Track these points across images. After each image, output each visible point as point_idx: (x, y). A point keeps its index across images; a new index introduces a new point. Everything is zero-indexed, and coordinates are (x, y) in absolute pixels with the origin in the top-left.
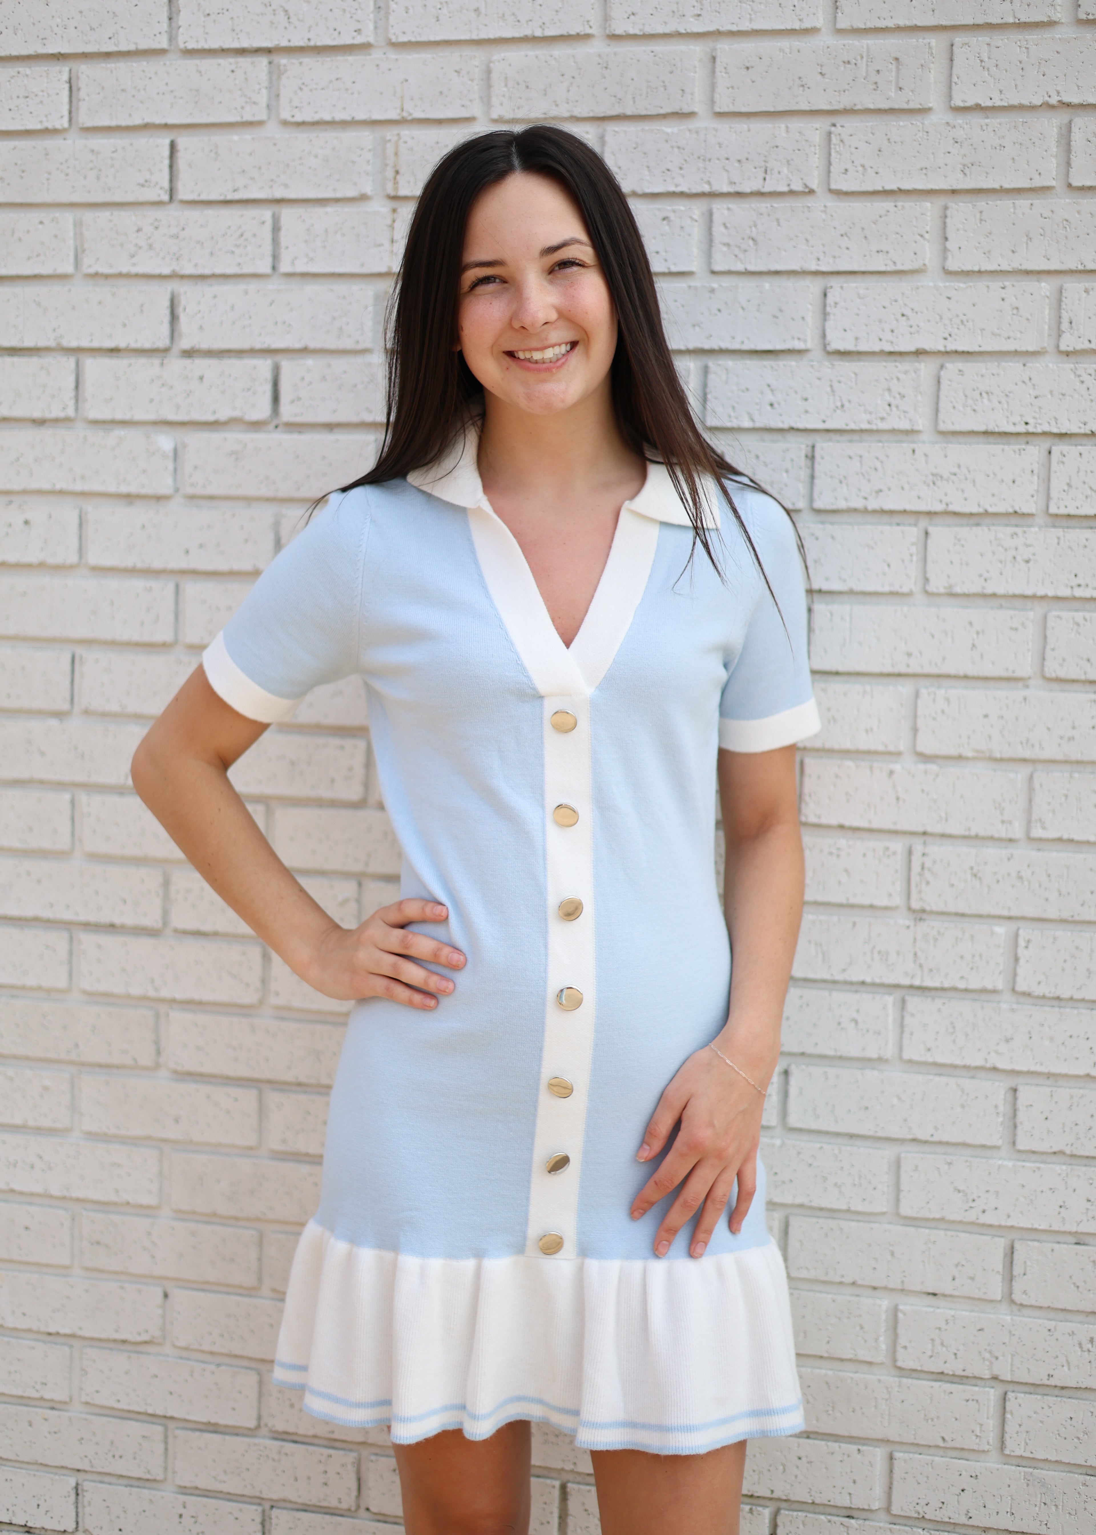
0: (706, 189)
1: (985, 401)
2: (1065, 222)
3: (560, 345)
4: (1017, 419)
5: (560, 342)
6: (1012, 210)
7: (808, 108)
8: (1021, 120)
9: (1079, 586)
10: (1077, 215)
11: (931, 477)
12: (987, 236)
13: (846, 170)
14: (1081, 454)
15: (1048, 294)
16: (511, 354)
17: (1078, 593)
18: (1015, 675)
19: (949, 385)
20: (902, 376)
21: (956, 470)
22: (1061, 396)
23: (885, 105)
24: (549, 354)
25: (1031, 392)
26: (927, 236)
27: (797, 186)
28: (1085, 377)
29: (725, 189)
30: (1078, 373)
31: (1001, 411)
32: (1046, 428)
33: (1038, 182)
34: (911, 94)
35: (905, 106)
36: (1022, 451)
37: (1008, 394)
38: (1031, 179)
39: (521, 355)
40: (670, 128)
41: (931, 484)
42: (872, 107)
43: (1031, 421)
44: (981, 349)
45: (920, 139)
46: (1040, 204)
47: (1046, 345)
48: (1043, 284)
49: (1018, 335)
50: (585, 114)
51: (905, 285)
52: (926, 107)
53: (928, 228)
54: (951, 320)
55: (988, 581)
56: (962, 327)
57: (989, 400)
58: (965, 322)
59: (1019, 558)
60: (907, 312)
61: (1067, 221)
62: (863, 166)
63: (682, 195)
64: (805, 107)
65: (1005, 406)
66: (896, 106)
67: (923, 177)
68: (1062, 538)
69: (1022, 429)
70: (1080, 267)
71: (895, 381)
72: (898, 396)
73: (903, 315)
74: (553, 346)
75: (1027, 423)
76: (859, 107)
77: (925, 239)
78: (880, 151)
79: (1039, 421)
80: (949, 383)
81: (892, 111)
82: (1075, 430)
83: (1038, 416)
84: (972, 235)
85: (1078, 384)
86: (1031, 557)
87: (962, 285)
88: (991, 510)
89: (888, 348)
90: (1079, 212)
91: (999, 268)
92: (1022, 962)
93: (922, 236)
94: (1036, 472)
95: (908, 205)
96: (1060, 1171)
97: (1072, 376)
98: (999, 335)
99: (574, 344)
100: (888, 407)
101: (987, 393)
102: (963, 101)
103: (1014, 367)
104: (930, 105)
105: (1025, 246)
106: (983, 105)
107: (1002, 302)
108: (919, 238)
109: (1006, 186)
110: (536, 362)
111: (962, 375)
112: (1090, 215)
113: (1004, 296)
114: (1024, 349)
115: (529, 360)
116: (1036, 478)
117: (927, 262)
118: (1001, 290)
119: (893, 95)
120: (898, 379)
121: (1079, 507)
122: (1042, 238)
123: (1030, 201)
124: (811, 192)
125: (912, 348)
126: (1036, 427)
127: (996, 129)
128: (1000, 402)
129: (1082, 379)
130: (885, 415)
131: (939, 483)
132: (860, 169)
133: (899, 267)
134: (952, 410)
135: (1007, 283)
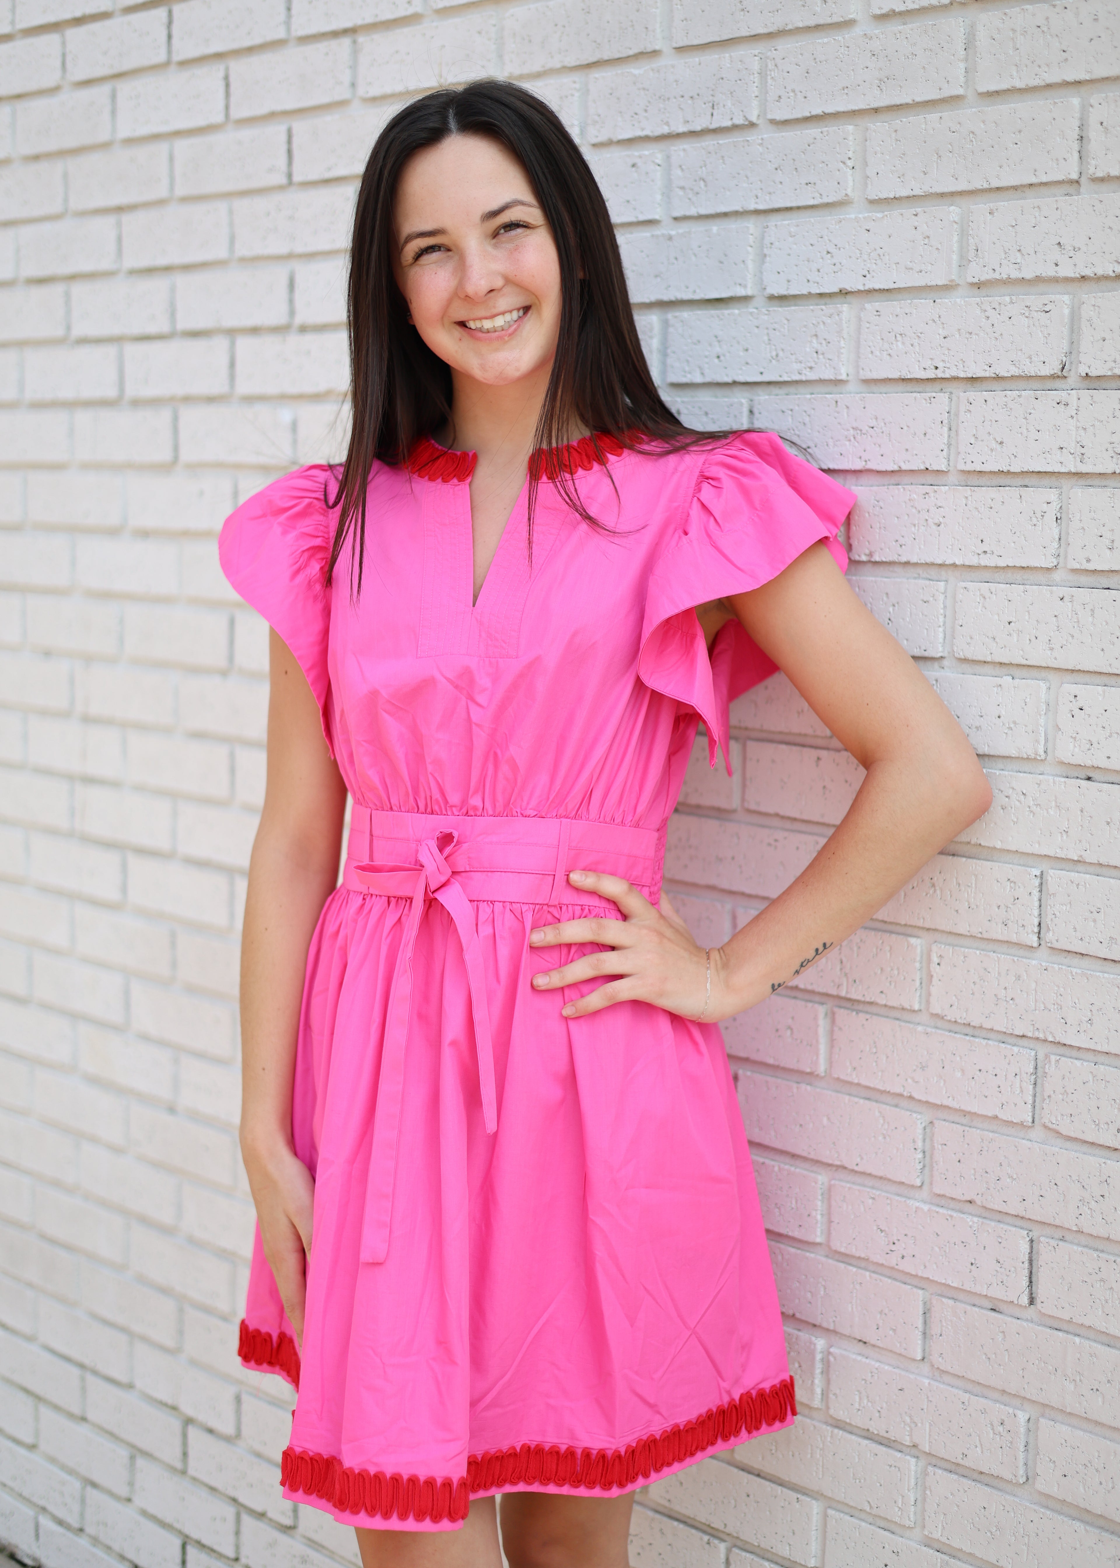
0: (666, 130)
1: (899, 344)
2: (971, 135)
3: (511, 311)
4: (928, 364)
5: (510, 309)
6: (923, 126)
7: (748, 34)
8: (930, 23)
9: (985, 552)
10: (982, 126)
11: (852, 431)
12: (901, 157)
13: (780, 97)
14: (986, 401)
15: (956, 219)
16: (462, 324)
17: (985, 561)
18: (926, 654)
19: (868, 328)
20: (828, 321)
21: (873, 423)
22: (968, 335)
23: (812, 23)
24: (499, 322)
25: (941, 331)
26: (850, 163)
27: (739, 121)
28: (990, 313)
29: (682, 129)
30: (984, 307)
31: (913, 355)
32: (953, 372)
33: (947, 92)
34: (834, 6)
35: (829, 21)
36: (932, 399)
37: (919, 334)
38: (940, 89)
39: (472, 325)
40: (636, 70)
41: (852, 439)
42: (801, 25)
43: (940, 365)
44: (895, 286)
45: (841, 56)
46: (948, 115)
47: (953, 277)
48: (952, 208)
49: (929, 268)
50: (573, 64)
51: (829, 219)
52: (847, 19)
53: (850, 154)
54: (869, 255)
55: (903, 547)
56: (879, 262)
57: (903, 343)
58: (882, 257)
59: (930, 521)
60: (832, 249)
61: (973, 133)
62: (793, 91)
63: (647, 139)
64: (745, 33)
65: (917, 348)
66: (822, 22)
67: (845, 97)
68: (970, 498)
69: (931, 374)
70: (986, 186)
71: (822, 326)
72: (824, 342)
73: (828, 252)
74: (503, 313)
75: (937, 368)
76: (790, 27)
77: (847, 166)
78: (807, 73)
79: (948, 365)
80: (868, 325)
81: (818, 27)
82: (980, 374)
83: (946, 359)
84: (888, 157)
85: (984, 320)
86: (941, 520)
87: (879, 215)
88: (904, 467)
89: (815, 290)
90: (984, 122)
91: (911, 193)
92: (935, 981)
93: (844, 163)
94: (945, 422)
95: (832, 130)
96: (971, 1223)
97: (978, 311)
98: (912, 269)
99: (526, 309)
100: (815, 354)
101: (901, 335)
102: (880, 8)
103: (924, 306)
104: (851, 16)
105: (935, 166)
106: (897, 10)
107: (914, 231)
108: (842, 165)
109: (918, 99)
110: (488, 331)
111: (879, 316)
112: (994, 124)
113: (916, 224)
114: (933, 283)
115: (480, 330)
116: (946, 429)
117: (849, 192)
118: (913, 217)
119: (818, 9)
120: (824, 323)
121: (985, 462)
122: (950, 155)
123: (940, 114)
124: (752, 125)
125: (836, 289)
126: (944, 372)
127: (908, 36)
128: (912, 345)
129: (987, 314)
130: (813, 365)
131: (859, 437)
132: (792, 94)
133: (826, 200)
134: (870, 355)
135: (919, 210)
